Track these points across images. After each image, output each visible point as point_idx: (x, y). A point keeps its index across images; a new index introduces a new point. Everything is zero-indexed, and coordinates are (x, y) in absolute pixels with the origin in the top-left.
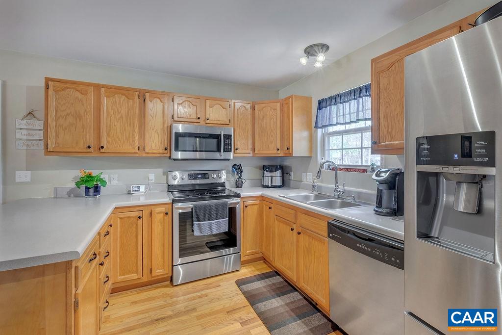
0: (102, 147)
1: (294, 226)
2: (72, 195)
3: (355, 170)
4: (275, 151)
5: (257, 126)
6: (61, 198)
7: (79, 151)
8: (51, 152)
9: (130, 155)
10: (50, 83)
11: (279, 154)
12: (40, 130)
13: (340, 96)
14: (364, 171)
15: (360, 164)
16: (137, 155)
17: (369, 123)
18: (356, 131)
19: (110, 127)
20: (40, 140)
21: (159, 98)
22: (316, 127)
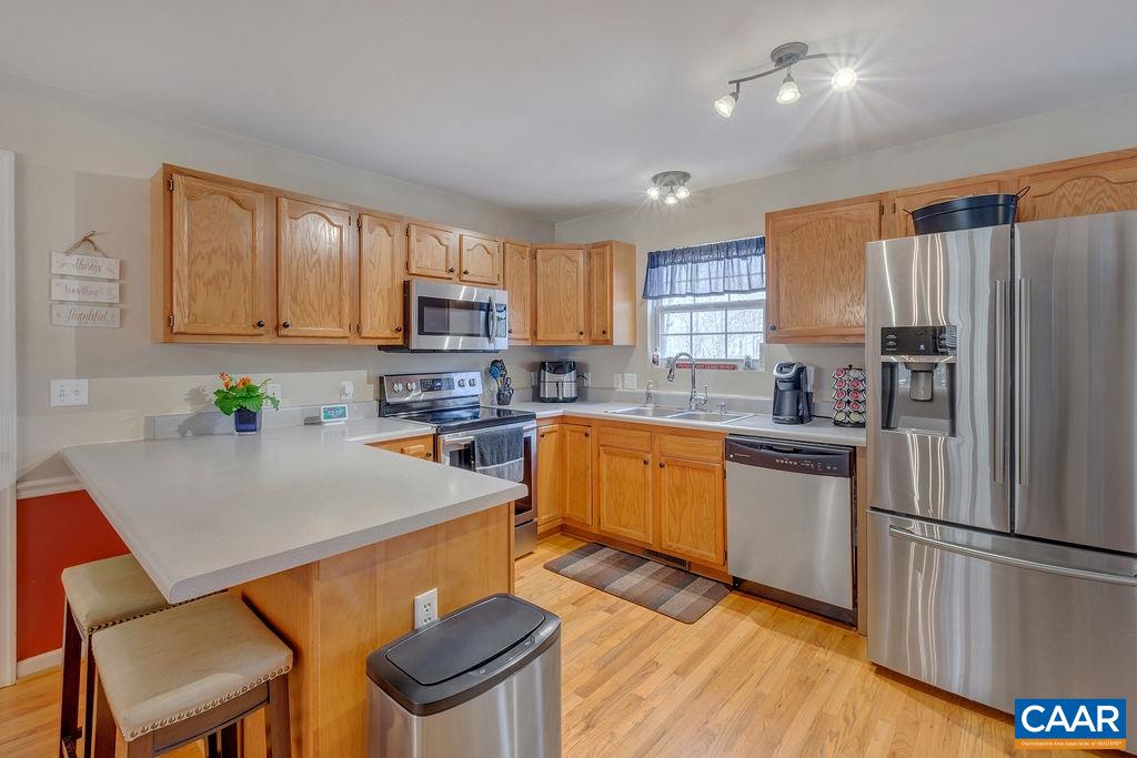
0: (286, 326)
1: (649, 457)
2: (190, 434)
3: (719, 367)
4: (575, 336)
5: (540, 288)
6: (166, 439)
7: (238, 332)
8: (182, 333)
9: (332, 342)
10: (177, 179)
11: (581, 341)
12: (111, 280)
13: (692, 251)
14: (734, 368)
15: (723, 357)
16: (345, 342)
17: (762, 296)
18: (718, 306)
19: (297, 283)
20: (111, 305)
21: (385, 227)
22: (645, 296)
